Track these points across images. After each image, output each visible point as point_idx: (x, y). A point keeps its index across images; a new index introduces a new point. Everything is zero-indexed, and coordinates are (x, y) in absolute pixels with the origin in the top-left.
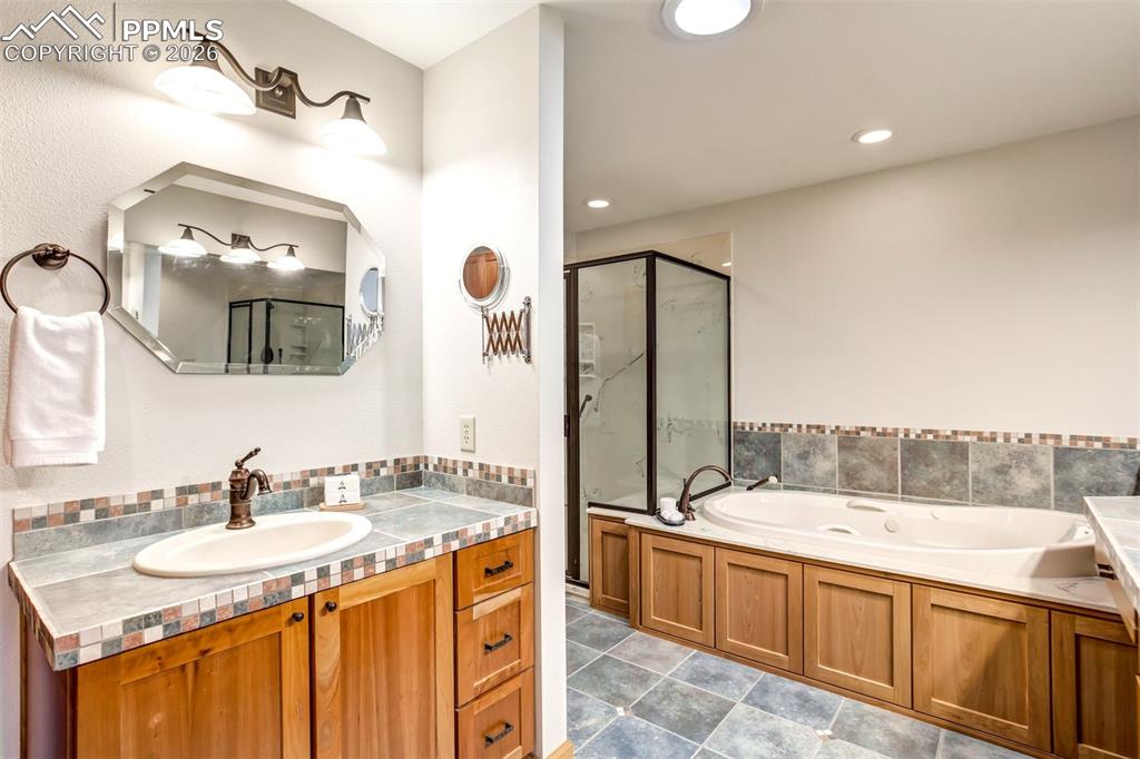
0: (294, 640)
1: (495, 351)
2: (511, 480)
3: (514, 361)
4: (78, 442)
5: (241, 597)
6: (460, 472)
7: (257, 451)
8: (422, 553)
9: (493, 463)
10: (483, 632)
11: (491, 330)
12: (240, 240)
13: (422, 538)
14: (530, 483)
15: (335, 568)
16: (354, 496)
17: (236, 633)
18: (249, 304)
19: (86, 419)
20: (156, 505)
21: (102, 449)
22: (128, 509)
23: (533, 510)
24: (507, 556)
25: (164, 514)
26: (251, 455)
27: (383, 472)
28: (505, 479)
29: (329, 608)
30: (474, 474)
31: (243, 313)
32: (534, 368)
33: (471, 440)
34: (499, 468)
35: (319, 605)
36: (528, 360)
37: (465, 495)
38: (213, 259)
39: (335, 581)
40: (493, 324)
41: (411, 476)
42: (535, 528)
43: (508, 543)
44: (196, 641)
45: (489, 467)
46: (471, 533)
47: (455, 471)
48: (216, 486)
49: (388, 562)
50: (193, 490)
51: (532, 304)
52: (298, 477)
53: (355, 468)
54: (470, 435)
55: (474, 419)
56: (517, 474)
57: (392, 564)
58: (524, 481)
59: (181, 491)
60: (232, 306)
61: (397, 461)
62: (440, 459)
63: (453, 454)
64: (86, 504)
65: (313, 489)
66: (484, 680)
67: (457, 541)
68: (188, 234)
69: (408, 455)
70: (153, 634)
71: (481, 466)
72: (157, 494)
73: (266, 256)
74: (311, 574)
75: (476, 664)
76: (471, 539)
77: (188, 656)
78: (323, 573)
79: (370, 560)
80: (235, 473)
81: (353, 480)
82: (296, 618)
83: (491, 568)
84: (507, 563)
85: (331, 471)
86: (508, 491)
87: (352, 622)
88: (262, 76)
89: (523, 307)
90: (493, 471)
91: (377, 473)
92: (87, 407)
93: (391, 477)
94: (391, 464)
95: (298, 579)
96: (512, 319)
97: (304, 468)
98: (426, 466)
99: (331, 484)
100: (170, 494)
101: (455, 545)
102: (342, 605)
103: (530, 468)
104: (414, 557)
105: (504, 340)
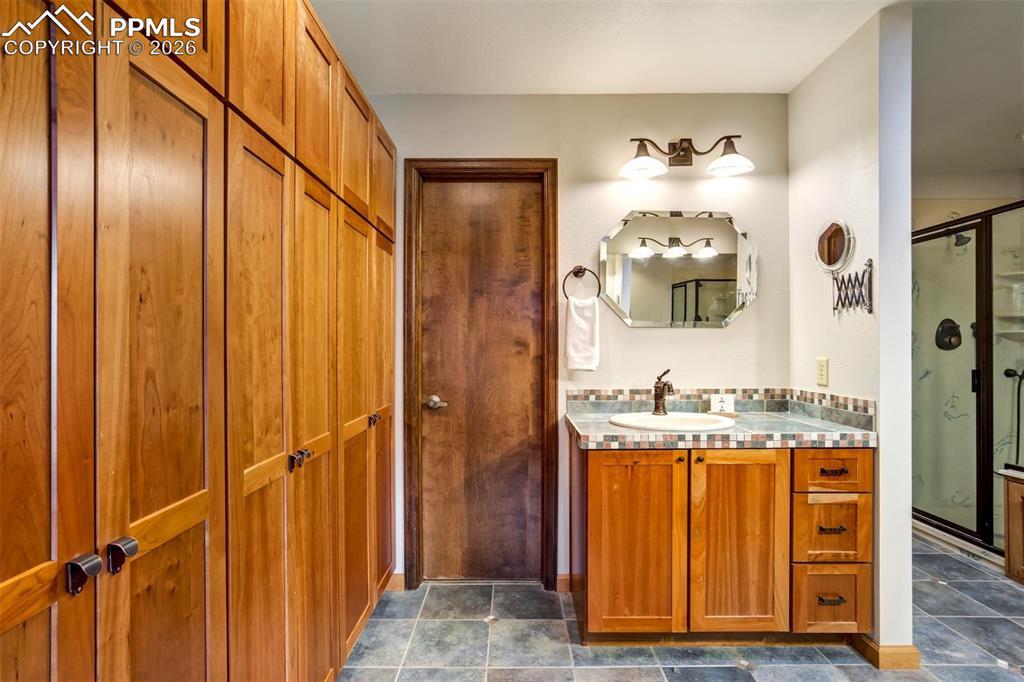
0: (679, 472)
1: (843, 305)
2: (855, 408)
3: (860, 312)
4: (589, 359)
5: (652, 439)
6: (816, 401)
7: (668, 371)
8: (764, 443)
9: (841, 395)
10: (818, 518)
11: (840, 289)
12: (674, 242)
13: (765, 433)
14: (871, 411)
15: (704, 437)
16: (730, 408)
17: (651, 457)
18: (684, 284)
19: (591, 348)
20: (621, 398)
21: (598, 364)
22: (609, 398)
23: (872, 434)
24: (843, 464)
25: (624, 403)
26: (665, 373)
27: (756, 397)
28: (851, 408)
29: (700, 460)
30: (826, 403)
31: (680, 292)
32: (874, 317)
33: (825, 377)
34: (846, 399)
35: (694, 457)
36: (870, 311)
37: (819, 420)
38: (657, 258)
39: (703, 445)
40: (841, 284)
41: (779, 403)
42: (874, 449)
43: (844, 454)
44: (632, 456)
45: (838, 398)
46: (806, 438)
47: (812, 401)
48: (649, 391)
49: (738, 442)
50: (637, 392)
51: (874, 264)
52: (695, 393)
53: (734, 391)
54: (824, 373)
55: (828, 360)
56: (860, 404)
57: (741, 446)
58: (866, 410)
59: (632, 392)
60: (674, 287)
61: (767, 391)
62: (802, 392)
63: (811, 388)
64: (592, 392)
65: (704, 402)
66: (818, 552)
67: (794, 442)
68: (644, 243)
69: (777, 387)
70: (615, 445)
71: (832, 397)
72: (621, 392)
73: (691, 250)
74: (689, 437)
75: (810, 537)
76: (806, 442)
77: (628, 462)
78: (696, 438)
79: (726, 438)
80: (657, 383)
81: (731, 398)
82: (680, 460)
83: (826, 469)
84: (843, 470)
85: (717, 391)
86: (853, 418)
87: (714, 473)
88: (673, 146)
89: (865, 267)
90: (841, 401)
91: (751, 397)
92: (592, 344)
93: (762, 402)
94: (762, 392)
95: (682, 438)
96: (857, 278)
97: (699, 387)
98: (792, 397)
99: (714, 399)
100: (627, 392)
101: (792, 444)
102: (708, 461)
103: (871, 399)
104: (758, 445)
105: (850, 296)
